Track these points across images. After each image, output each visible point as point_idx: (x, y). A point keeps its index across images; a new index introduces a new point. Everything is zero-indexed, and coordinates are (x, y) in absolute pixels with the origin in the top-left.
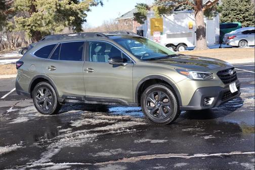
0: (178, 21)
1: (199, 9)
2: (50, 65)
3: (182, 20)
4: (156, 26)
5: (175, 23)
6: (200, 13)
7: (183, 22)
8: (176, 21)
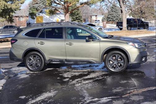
0: (51, 19)
1: (67, 12)
2: (39, 41)
3: (53, 18)
4: (39, 21)
5: (50, 19)
6: (68, 15)
7: (54, 19)
8: (50, 18)
